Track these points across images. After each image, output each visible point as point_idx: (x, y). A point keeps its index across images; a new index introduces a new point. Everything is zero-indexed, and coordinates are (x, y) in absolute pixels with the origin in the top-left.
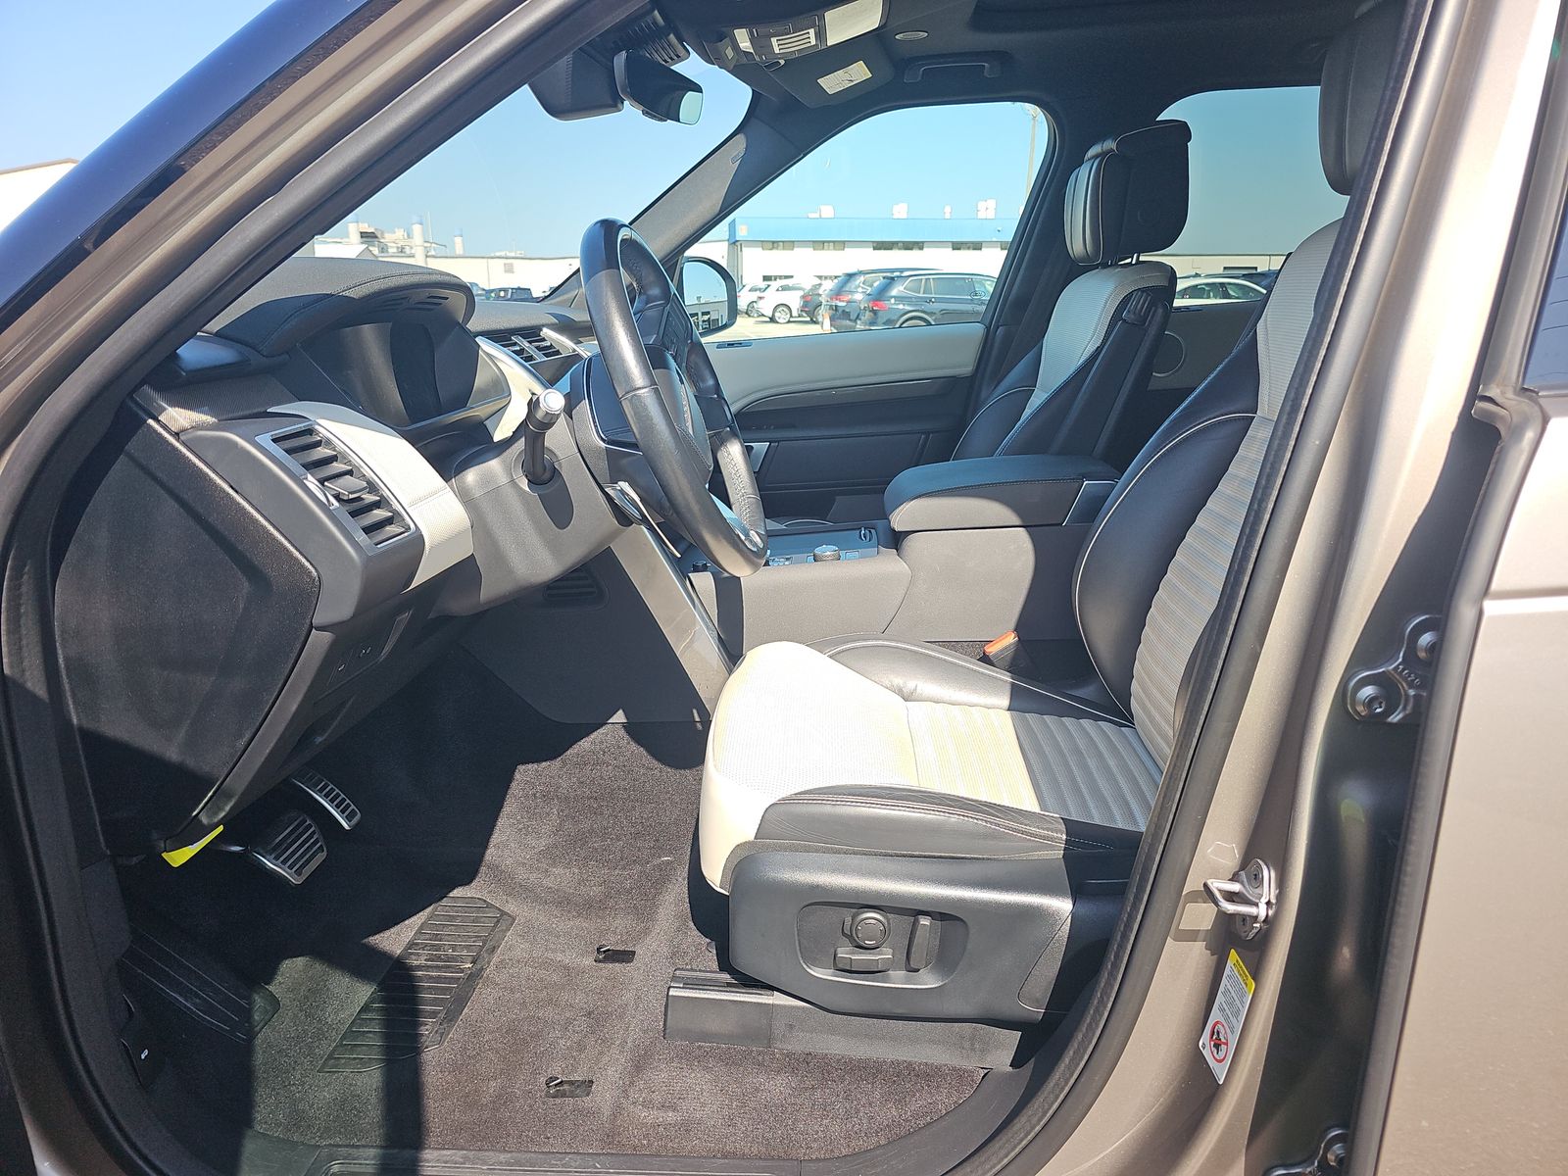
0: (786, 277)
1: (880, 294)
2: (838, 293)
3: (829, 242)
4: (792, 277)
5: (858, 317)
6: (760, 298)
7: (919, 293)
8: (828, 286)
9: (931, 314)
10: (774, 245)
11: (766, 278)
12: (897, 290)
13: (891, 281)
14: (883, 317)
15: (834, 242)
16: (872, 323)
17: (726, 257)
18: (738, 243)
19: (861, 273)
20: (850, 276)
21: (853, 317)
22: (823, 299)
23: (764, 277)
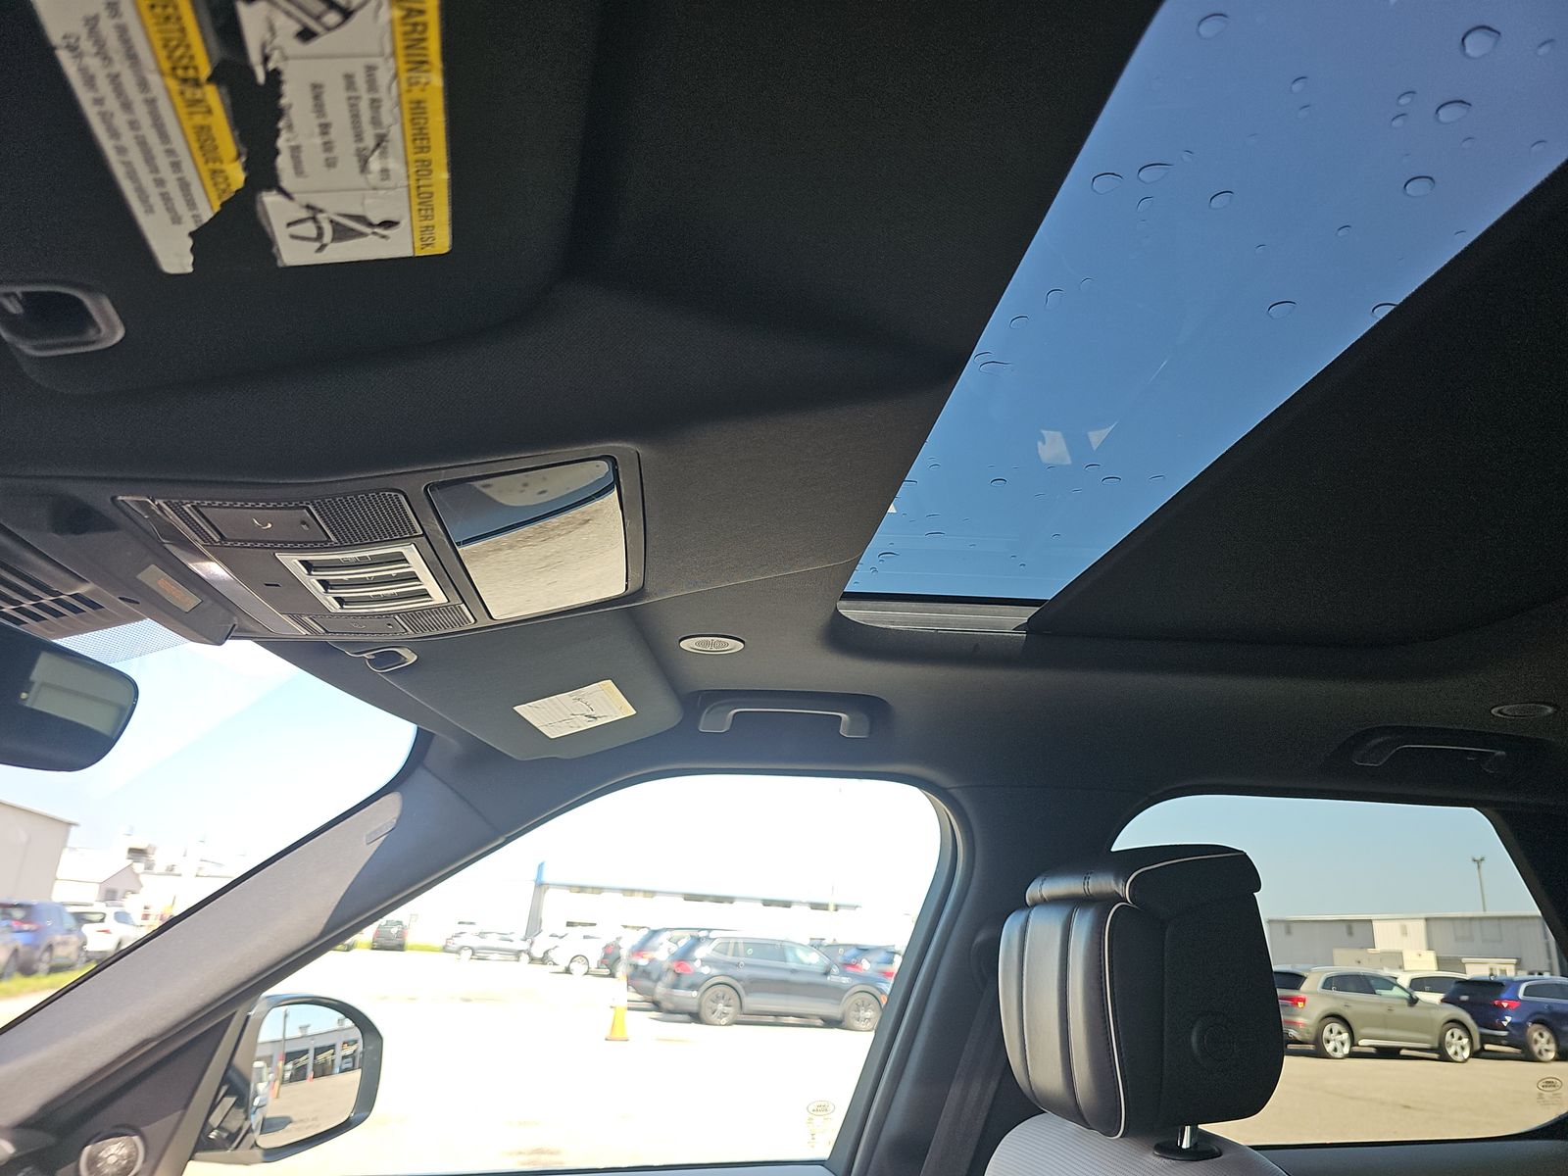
0: (589, 925)
1: (684, 956)
2: (639, 949)
4: (595, 925)
5: (659, 979)
6: (558, 946)
7: (726, 954)
8: (633, 938)
9: (738, 980)
10: (582, 890)
11: (570, 924)
12: (701, 952)
13: (697, 941)
14: (687, 980)
16: (675, 986)
18: (544, 886)
19: (667, 929)
20: (655, 933)
21: (654, 976)
22: (624, 953)
23: (568, 923)
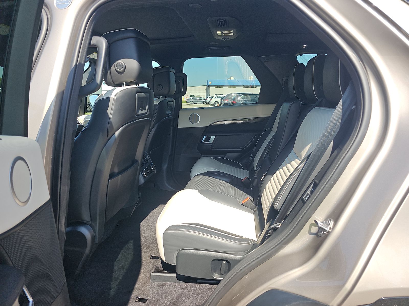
0: (221, 95)
3: (232, 86)
6: (211, 100)
10: (218, 87)
11: (215, 95)
15: (233, 86)
17: (206, 89)
18: (209, 86)
